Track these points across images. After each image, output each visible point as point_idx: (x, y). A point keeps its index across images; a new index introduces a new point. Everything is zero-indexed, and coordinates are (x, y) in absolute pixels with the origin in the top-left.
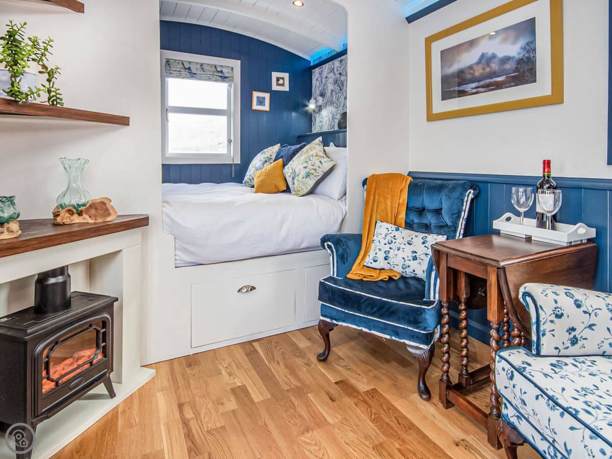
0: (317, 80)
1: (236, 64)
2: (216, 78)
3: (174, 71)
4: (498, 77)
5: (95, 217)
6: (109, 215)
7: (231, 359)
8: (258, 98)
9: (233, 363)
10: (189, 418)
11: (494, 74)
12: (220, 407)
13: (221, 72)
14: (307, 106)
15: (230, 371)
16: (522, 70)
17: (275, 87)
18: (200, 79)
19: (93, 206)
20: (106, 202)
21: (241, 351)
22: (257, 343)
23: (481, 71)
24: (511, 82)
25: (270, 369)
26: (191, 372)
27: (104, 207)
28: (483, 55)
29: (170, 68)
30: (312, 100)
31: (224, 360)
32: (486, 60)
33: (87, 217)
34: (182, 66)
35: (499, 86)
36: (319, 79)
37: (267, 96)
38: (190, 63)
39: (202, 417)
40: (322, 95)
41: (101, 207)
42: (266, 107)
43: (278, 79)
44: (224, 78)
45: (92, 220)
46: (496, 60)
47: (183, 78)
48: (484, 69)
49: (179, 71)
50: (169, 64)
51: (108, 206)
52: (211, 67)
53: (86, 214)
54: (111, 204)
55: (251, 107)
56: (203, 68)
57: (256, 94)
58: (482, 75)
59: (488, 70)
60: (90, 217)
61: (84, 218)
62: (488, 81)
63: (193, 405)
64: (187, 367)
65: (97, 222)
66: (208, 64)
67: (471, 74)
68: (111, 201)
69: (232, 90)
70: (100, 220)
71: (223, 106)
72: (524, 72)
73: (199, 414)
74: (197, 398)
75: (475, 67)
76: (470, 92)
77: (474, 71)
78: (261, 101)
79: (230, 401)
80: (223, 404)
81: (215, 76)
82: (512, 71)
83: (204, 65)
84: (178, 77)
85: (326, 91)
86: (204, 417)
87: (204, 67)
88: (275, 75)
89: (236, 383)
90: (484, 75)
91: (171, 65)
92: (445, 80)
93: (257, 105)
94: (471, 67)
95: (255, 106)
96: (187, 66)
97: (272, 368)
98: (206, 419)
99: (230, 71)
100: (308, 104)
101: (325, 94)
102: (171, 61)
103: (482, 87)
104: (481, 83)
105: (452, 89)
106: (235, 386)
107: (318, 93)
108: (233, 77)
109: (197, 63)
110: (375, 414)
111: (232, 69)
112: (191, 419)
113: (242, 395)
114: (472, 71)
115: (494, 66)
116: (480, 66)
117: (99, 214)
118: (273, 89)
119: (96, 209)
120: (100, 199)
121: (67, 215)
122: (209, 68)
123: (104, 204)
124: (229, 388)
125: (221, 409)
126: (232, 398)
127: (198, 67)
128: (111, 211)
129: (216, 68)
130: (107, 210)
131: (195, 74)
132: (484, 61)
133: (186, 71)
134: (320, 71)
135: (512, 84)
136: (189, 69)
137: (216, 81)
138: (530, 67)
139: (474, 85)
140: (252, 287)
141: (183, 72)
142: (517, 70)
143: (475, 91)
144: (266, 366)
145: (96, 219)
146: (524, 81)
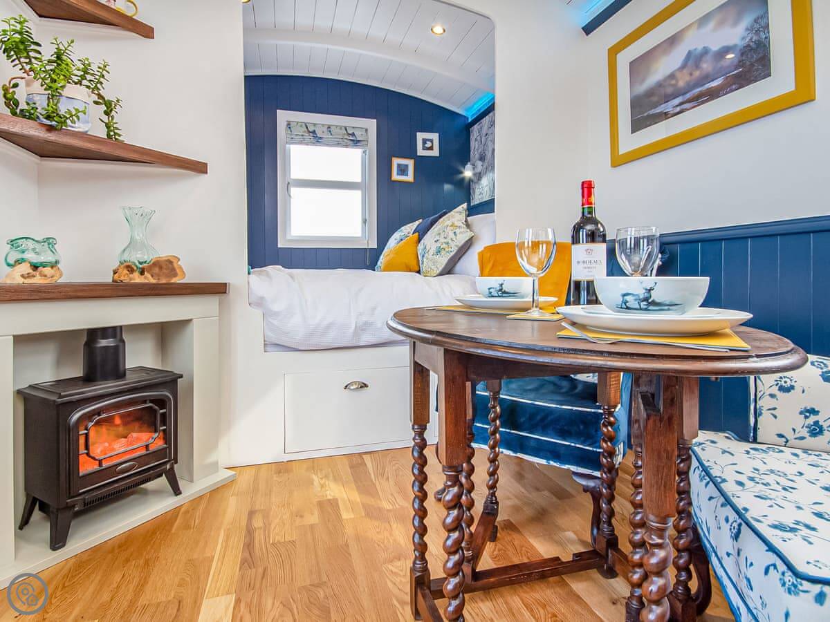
0: (476, 140)
1: (371, 124)
2: (347, 143)
3: (297, 135)
4: (712, 81)
5: (158, 276)
6: (175, 275)
7: (330, 470)
8: (399, 165)
9: (331, 475)
10: (256, 526)
11: (707, 78)
12: (298, 520)
13: (353, 134)
14: (462, 173)
15: (325, 483)
16: (748, 63)
17: (421, 152)
18: (328, 145)
19: (157, 264)
20: (172, 260)
21: (346, 462)
22: (368, 456)
23: (687, 78)
24: (731, 85)
25: (374, 484)
26: (277, 479)
27: (170, 266)
28: (690, 53)
29: (291, 131)
30: (469, 166)
31: (321, 470)
32: (693, 59)
33: (149, 276)
34: (306, 130)
35: (713, 94)
36: (479, 138)
37: (410, 163)
38: (315, 125)
39: (272, 527)
40: (482, 158)
41: (166, 266)
42: (410, 178)
43: (424, 141)
44: (356, 142)
45: (154, 279)
46: (709, 57)
47: (307, 144)
48: (691, 74)
49: (302, 135)
50: (290, 128)
51: (175, 265)
52: (341, 129)
53: (148, 272)
54: (179, 263)
55: (391, 178)
56: (330, 131)
57: (396, 161)
58: (688, 83)
59: (697, 74)
60: (152, 276)
61: (146, 278)
62: (697, 91)
63: (266, 515)
64: (276, 474)
65: (161, 282)
66: (337, 126)
67: (673, 85)
68: (179, 260)
69: (367, 157)
70: (164, 281)
71: (357, 178)
72: (752, 65)
73: (270, 525)
74: (274, 507)
75: (678, 75)
76: (672, 112)
77: (677, 81)
78: (403, 170)
79: (312, 514)
80: (302, 516)
81: (346, 140)
82: (733, 68)
83: (331, 127)
84: (301, 143)
85: (487, 152)
86: (275, 528)
87: (332, 129)
88: (420, 136)
89: (326, 496)
90: (692, 83)
91: (292, 129)
92: (636, 103)
93: (398, 174)
94: (672, 76)
95: (396, 177)
96: (311, 129)
97: (377, 484)
98: (276, 531)
99: (364, 133)
100: (462, 169)
101: (484, 156)
102: (292, 123)
103: (689, 101)
104: (688, 96)
105: (645, 114)
106: (325, 498)
107: (477, 156)
108: (368, 141)
109: (323, 125)
110: (499, 551)
111: (366, 130)
112: (258, 528)
113: (330, 510)
114: (673, 82)
115: (706, 66)
116: (685, 71)
117: (164, 273)
118: (418, 154)
119: (161, 268)
120: (167, 257)
121: (126, 271)
122: (338, 130)
123: (171, 262)
124: (315, 500)
125: (298, 521)
126: (316, 512)
127: (325, 129)
128: (178, 271)
129: (346, 130)
130: (173, 269)
131: (321, 138)
132: (690, 63)
133: (309, 135)
134: (479, 127)
135: (734, 87)
136: (314, 132)
137: (347, 146)
138: (761, 55)
139: (677, 101)
140: (363, 383)
141: (308, 137)
142: (740, 64)
143: (678, 109)
144: (372, 481)
145: (159, 279)
146: (752, 78)
